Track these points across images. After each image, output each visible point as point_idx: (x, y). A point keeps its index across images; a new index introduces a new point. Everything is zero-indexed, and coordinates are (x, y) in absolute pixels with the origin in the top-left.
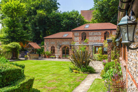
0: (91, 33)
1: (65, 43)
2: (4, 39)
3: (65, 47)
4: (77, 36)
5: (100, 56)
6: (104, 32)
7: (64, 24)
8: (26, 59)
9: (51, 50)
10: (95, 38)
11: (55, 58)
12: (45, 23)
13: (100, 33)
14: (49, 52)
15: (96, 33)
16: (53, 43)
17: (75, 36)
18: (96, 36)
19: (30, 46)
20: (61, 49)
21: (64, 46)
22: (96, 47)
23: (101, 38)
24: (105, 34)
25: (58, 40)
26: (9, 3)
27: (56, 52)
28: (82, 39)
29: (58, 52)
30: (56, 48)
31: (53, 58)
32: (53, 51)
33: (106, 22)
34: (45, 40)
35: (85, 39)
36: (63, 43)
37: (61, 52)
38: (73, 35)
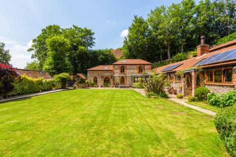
0: (128, 67)
1: (107, 74)
2: (49, 70)
3: (107, 77)
4: (117, 69)
5: (140, 85)
7: (100, 59)
8: (75, 88)
9: (94, 80)
10: (132, 71)
11: (98, 87)
12: (83, 58)
13: (135, 67)
14: (92, 82)
15: (132, 67)
16: (96, 74)
17: (115, 69)
18: (133, 69)
19: (79, 76)
20: (103, 79)
21: (105, 77)
22: (134, 78)
23: (136, 71)
24: (140, 67)
26: (55, 38)
27: (98, 81)
28: (121, 72)
29: (100, 82)
30: (98, 79)
31: (96, 87)
32: (96, 81)
33: (133, 58)
34: (88, 72)
35: (124, 72)
36: (105, 74)
37: (103, 82)
38: (114, 67)
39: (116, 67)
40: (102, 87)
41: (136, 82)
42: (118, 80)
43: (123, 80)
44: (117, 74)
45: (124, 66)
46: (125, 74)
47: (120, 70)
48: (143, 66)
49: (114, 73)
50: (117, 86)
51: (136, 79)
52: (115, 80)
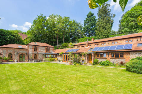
0: (40, 48)
1: (22, 52)
5: (50, 59)
6: (46, 47)
7: (8, 38)
10: (42, 50)
11: (14, 61)
13: (44, 48)
15: (42, 48)
21: (21, 54)
24: (47, 48)
25: (15, 49)
27: (13, 57)
28: (34, 50)
29: (16, 58)
30: (13, 55)
31: (12, 62)
32: (11, 56)
35: (36, 51)
36: (20, 52)
37: (18, 57)
38: (28, 47)
39: (30, 47)
40: (17, 61)
41: (47, 57)
42: (32, 56)
43: (35, 56)
44: (31, 52)
45: (37, 46)
46: (37, 52)
47: (33, 49)
48: (49, 48)
49: (29, 51)
50: (31, 60)
51: (47, 56)
52: (29, 56)
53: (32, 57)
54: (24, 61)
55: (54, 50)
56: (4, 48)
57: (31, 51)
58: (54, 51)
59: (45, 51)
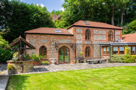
1: (64, 41)
4: (80, 33)
10: (100, 38)
13: (104, 32)
15: (101, 32)
17: (77, 33)
18: (101, 34)
21: (61, 46)
24: (109, 33)
25: (52, 37)
27: (48, 54)
28: (86, 38)
29: (53, 55)
30: (48, 50)
31: (47, 64)
36: (60, 42)
37: (57, 54)
38: (75, 31)
40: (56, 64)
42: (81, 51)
43: (88, 51)
45: (90, 29)
47: (84, 36)
48: (113, 31)
49: (75, 40)
50: (81, 61)
51: (116, 49)
52: (77, 51)
53: (82, 53)
54: (67, 63)
55: (123, 36)
56: (32, 35)
57: (80, 40)
58: (123, 38)
59: (105, 39)
